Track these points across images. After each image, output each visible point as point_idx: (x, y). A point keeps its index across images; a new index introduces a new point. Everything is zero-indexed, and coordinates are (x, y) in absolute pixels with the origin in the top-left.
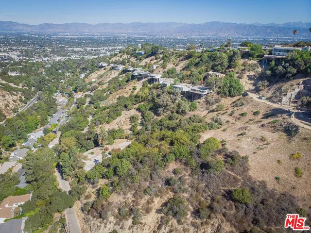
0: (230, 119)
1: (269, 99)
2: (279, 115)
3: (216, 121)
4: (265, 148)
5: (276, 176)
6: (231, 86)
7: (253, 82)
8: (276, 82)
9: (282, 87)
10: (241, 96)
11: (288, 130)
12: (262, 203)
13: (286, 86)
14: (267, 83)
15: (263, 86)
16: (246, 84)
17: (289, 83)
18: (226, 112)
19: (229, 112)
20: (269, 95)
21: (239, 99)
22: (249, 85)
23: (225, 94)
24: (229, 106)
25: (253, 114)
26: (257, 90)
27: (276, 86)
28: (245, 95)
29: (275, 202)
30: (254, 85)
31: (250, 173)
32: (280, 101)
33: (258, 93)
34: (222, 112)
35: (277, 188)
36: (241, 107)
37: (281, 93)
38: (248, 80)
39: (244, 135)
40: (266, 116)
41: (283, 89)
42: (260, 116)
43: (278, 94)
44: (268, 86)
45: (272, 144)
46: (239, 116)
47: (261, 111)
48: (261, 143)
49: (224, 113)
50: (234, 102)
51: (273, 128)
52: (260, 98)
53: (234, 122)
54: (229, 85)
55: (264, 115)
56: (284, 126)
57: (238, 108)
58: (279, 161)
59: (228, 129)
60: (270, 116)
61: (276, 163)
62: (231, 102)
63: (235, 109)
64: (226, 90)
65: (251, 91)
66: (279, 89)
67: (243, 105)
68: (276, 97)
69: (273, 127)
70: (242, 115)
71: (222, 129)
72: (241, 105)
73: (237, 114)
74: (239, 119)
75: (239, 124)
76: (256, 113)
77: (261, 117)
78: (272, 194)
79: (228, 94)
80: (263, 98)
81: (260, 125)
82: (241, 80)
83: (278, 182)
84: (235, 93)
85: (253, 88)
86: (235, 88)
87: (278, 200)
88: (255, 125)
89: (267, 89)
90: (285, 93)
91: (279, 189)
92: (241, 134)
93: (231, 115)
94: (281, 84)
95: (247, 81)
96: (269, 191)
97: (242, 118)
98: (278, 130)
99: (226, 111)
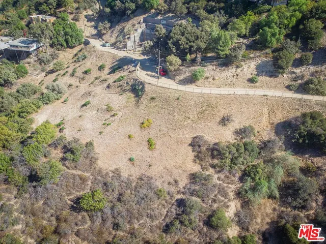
0: (73, 81)
1: (113, 45)
2: (125, 67)
3: (54, 90)
4: (113, 122)
5: (129, 156)
6: (66, 34)
7: (93, 23)
8: (119, 22)
9: (124, 28)
10: (82, 46)
11: (135, 88)
12: (119, 200)
13: (128, 26)
14: (108, 25)
15: (105, 28)
16: (85, 28)
17: (131, 22)
18: (67, 72)
19: (70, 70)
20: (113, 40)
21: (81, 50)
22: (89, 28)
23: (62, 46)
24: (71, 61)
25: (99, 70)
26: (99, 35)
27: (118, 28)
28: (87, 43)
29: (133, 192)
30: (96, 27)
31: (100, 164)
32: (125, 46)
33: (102, 38)
34: (62, 72)
35: (133, 172)
36: (84, 61)
37: (124, 36)
38: (88, 21)
39: (88, 106)
40: (113, 70)
41: (126, 30)
42: (107, 70)
43: (121, 38)
44: (110, 28)
45: (120, 114)
46: (82, 75)
47: (106, 64)
48: (108, 116)
49: (64, 74)
50: (76, 55)
51: (120, 88)
52: (104, 46)
53: (78, 84)
54: (62, 32)
55: (111, 68)
56: (130, 84)
57: (80, 63)
58: (129, 137)
59: (70, 98)
60: (117, 69)
61: (127, 139)
62: (72, 55)
63: (77, 65)
64: (62, 40)
65: (93, 36)
66: (122, 31)
67: (85, 58)
68: (120, 42)
69: (120, 86)
70: (86, 72)
71: (62, 100)
72: (83, 59)
73: (79, 73)
74: (83, 79)
75: (84, 87)
76: (101, 68)
77: (108, 72)
78: (128, 183)
79: (65, 45)
80: (107, 45)
81: (106, 85)
82: (77, 23)
83: (133, 164)
84: (74, 42)
85: (95, 32)
86: (71, 36)
87: (136, 188)
88: (100, 87)
89: (110, 32)
90: (128, 36)
91: (135, 172)
92: (85, 105)
93: (72, 75)
94: (123, 24)
95: (86, 23)
96: (125, 180)
97: (87, 77)
98: (125, 91)
99: (66, 70)
